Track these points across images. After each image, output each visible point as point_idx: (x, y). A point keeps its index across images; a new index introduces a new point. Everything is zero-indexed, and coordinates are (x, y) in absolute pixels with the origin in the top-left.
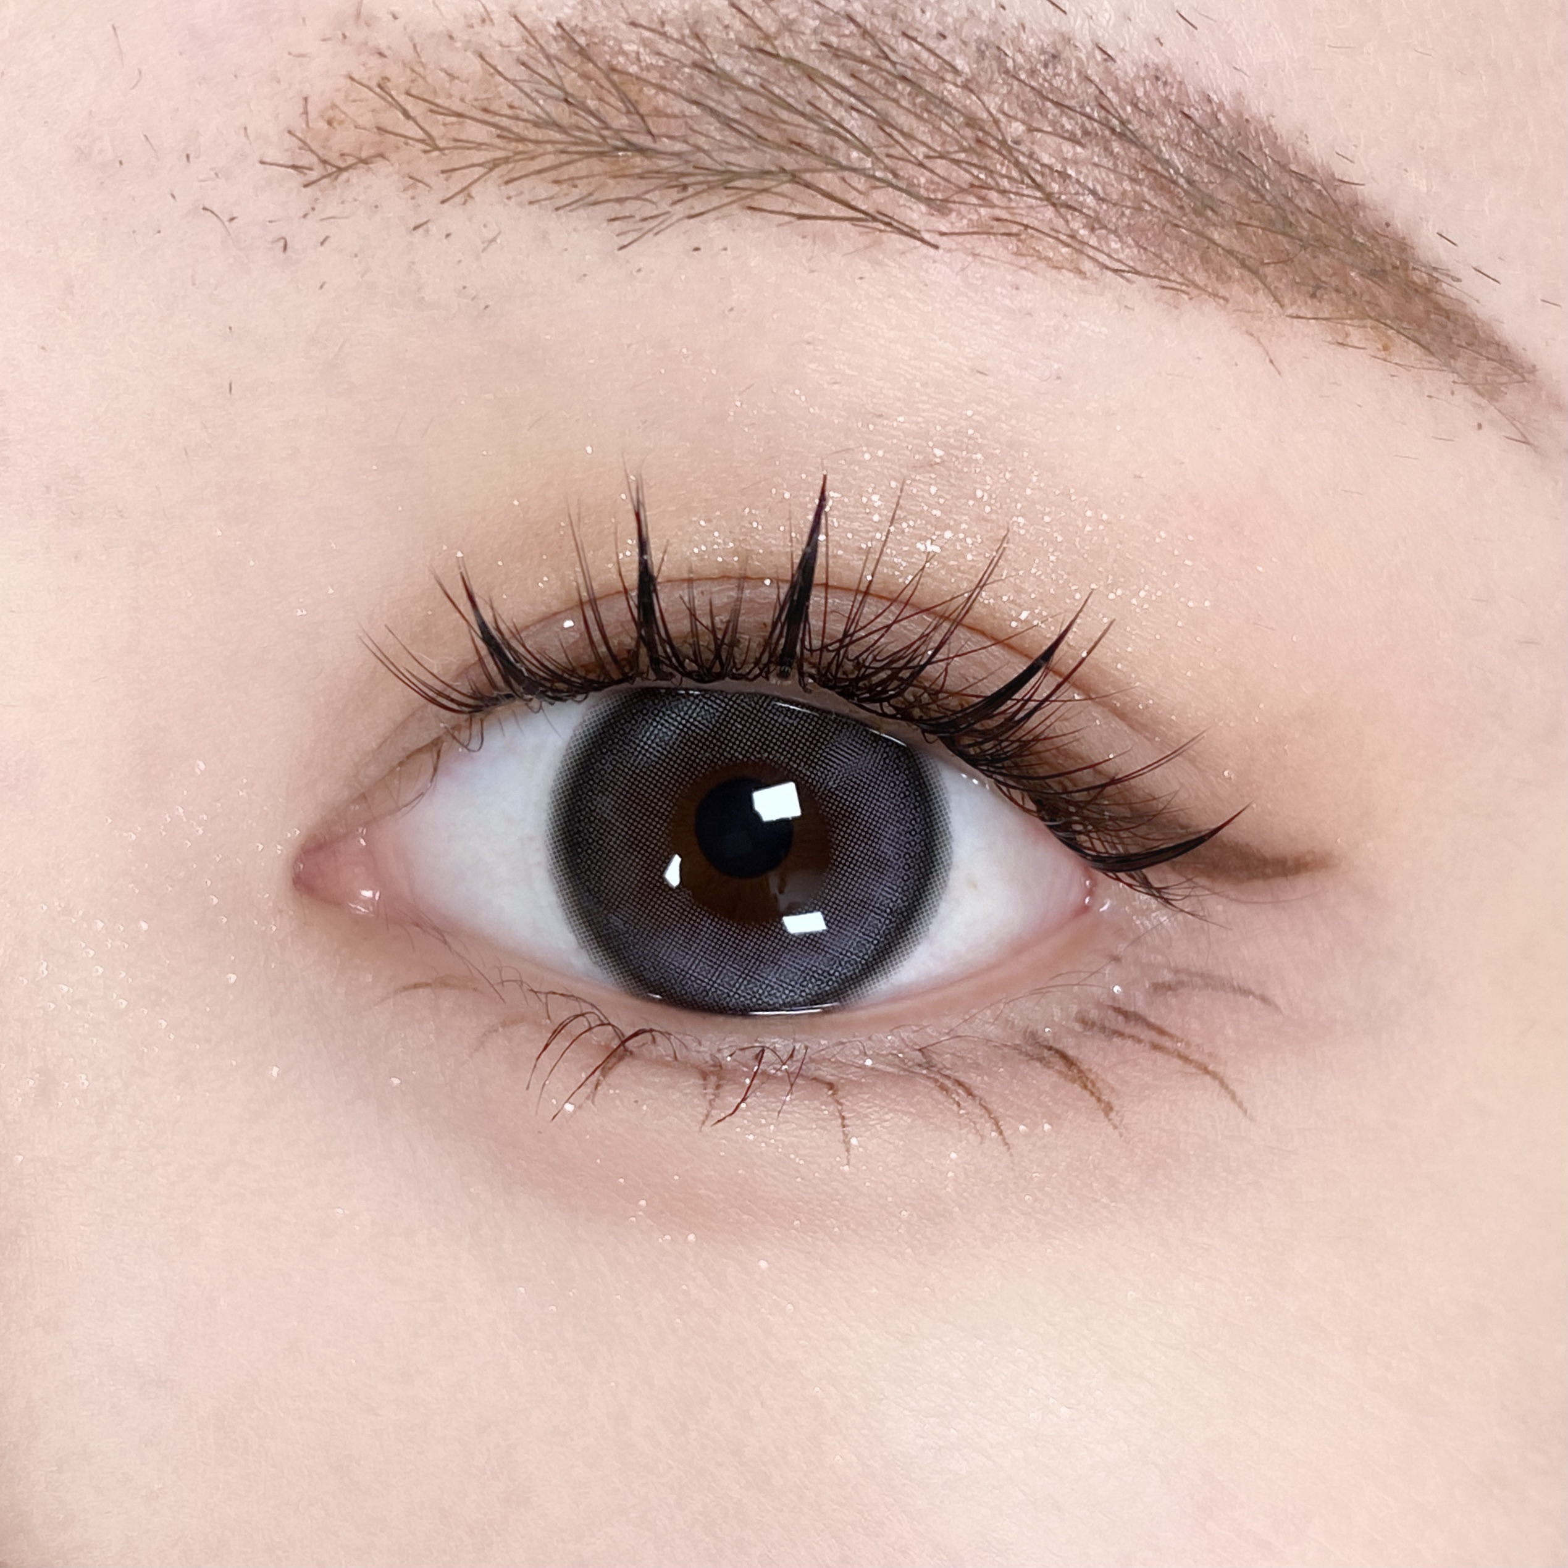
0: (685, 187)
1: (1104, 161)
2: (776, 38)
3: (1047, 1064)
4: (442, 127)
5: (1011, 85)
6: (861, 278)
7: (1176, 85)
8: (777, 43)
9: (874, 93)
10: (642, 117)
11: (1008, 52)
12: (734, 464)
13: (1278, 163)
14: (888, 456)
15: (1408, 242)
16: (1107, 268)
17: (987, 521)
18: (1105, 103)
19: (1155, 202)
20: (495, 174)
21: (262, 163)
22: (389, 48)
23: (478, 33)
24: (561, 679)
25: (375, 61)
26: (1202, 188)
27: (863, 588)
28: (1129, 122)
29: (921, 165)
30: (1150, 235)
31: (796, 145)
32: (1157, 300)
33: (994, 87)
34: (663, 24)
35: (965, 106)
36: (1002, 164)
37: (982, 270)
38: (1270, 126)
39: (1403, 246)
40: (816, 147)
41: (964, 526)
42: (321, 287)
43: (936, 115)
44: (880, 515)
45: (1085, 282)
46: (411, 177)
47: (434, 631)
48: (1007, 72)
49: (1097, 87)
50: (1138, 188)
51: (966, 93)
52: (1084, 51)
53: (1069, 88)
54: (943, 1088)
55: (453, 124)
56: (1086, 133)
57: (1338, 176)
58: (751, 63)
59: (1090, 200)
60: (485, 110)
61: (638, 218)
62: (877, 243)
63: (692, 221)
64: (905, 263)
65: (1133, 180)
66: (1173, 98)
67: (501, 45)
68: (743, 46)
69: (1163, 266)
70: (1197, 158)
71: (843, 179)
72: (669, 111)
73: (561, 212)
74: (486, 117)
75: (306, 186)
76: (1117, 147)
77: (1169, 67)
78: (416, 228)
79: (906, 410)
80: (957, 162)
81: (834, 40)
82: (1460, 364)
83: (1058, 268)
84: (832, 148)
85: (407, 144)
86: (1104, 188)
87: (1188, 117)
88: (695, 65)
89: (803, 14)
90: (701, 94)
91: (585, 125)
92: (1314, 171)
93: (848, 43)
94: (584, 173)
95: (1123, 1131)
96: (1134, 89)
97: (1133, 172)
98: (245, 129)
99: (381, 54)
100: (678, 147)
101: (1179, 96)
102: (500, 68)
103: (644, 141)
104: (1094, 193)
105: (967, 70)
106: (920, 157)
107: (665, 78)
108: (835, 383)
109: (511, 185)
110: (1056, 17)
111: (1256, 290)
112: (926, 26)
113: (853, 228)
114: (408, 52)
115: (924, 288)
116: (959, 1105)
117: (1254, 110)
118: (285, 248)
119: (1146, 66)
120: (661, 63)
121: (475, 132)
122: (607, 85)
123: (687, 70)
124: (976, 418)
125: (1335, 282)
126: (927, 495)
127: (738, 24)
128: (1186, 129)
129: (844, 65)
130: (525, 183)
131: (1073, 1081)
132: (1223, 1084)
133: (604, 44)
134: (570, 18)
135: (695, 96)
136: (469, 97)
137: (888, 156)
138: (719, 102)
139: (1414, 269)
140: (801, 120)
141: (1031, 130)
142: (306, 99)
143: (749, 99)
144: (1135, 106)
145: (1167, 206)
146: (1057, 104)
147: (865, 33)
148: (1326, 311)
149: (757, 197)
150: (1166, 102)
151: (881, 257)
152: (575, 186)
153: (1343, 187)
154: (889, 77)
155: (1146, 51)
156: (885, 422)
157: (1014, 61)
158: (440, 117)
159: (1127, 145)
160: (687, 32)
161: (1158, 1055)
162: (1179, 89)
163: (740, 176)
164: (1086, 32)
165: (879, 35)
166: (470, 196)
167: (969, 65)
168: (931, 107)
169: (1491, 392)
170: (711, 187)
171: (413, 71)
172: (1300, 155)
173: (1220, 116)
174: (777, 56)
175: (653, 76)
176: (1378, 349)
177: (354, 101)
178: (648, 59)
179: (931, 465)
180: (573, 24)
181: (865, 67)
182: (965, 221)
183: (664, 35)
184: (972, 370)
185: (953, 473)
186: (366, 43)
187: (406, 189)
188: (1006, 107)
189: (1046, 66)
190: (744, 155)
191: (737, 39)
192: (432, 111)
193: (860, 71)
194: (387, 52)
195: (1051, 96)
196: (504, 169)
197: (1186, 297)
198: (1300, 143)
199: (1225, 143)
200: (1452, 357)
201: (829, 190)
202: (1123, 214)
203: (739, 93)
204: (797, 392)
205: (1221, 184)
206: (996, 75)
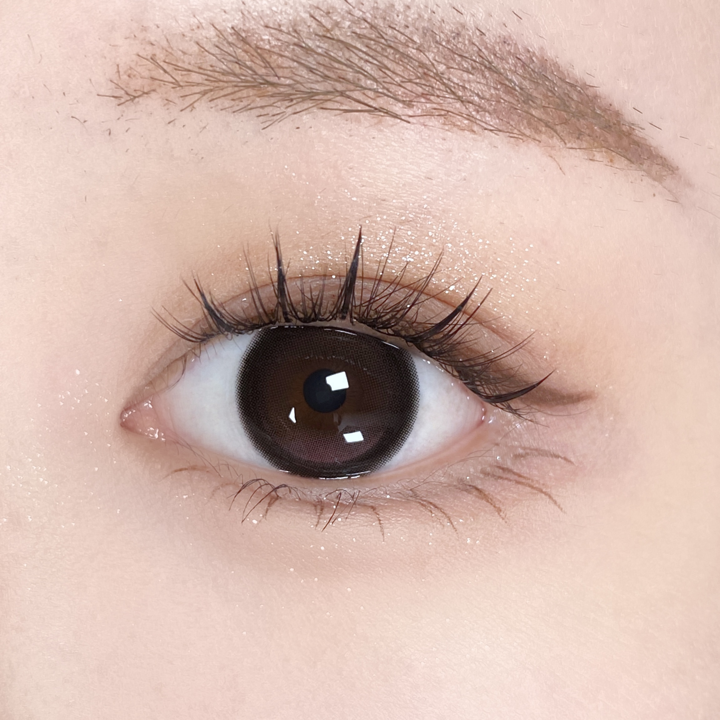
0: (292, 100)
1: (482, 81)
2: (332, 31)
3: (469, 492)
4: (180, 77)
5: (439, 48)
6: (373, 138)
7: (513, 45)
8: (332, 33)
9: (377, 53)
10: (272, 69)
11: (437, 33)
12: (318, 225)
13: (560, 78)
14: (388, 218)
15: (620, 112)
16: (486, 129)
17: (434, 246)
18: (481, 54)
19: (506, 99)
20: (205, 97)
21: (98, 95)
22: (156, 41)
23: (196, 33)
24: (242, 324)
25: (149, 48)
26: (527, 91)
27: (378, 278)
28: (493, 63)
29: (400, 86)
30: (504, 113)
31: (341, 79)
32: (508, 143)
33: (431, 49)
34: (280, 26)
35: (418, 58)
36: (436, 84)
37: (428, 132)
38: (557, 63)
39: (618, 114)
40: (351, 79)
41: (423, 249)
42: (127, 151)
43: (405, 63)
44: (386, 245)
45: (475, 136)
46: (167, 100)
47: (183, 306)
48: (437, 42)
49: (478, 47)
50: (497, 92)
51: (418, 51)
52: (471, 31)
53: (464, 47)
54: (422, 505)
55: (185, 75)
56: (473, 68)
57: (588, 84)
58: (320, 42)
59: (476, 98)
60: (200, 68)
61: (270, 115)
62: (380, 122)
63: (295, 115)
64: (393, 131)
65: (495, 89)
66: (512, 51)
67: (207, 38)
68: (316, 35)
69: (510, 127)
70: (524, 78)
71: (364, 94)
72: (284, 66)
73: (235, 113)
74: (201, 71)
75: (119, 105)
76: (487, 74)
77: (510, 37)
78: (169, 123)
79: (396, 197)
80: (416, 84)
81: (358, 31)
82: (645, 167)
83: (463, 130)
84: (359, 80)
85: (164, 85)
86: (482, 93)
87: (519, 59)
88: (295, 44)
89: (344, 19)
90: (298, 57)
91: (245, 73)
92: (577, 82)
93: (365, 31)
94: (245, 95)
95: (507, 520)
96: (494, 47)
97: (495, 85)
98: (90, 80)
99: (152, 44)
100: (288, 82)
101: (515, 50)
102: (206, 49)
103: (274, 80)
104: (478, 95)
105: (418, 41)
106: (399, 82)
107: (282, 51)
108: (363, 186)
109: (212, 102)
110: (458, 17)
111: (553, 137)
112: (399, 22)
113: (369, 115)
114: (164, 43)
115: (402, 141)
116: (431, 512)
117: (549, 55)
118: (110, 134)
119: (500, 37)
120: (280, 44)
121: (195, 78)
122: (255, 54)
123: (291, 47)
124: (428, 199)
125: (587, 132)
126: (406, 236)
127: (314, 24)
128: (519, 65)
129: (363, 41)
130: (219, 101)
131: (482, 499)
132: (550, 497)
133: (254, 36)
134: (238, 25)
135: (295, 58)
136: (193, 62)
137: (384, 82)
138: (306, 60)
139: (623, 124)
140: (344, 67)
141: (449, 68)
142: (118, 66)
143: (320, 59)
144: (495, 55)
145: (512, 100)
146: (461, 56)
147: (372, 27)
148: (585, 145)
149: (326, 103)
150: (509, 53)
151: (382, 128)
152: (242, 101)
153: (590, 88)
154: (383, 46)
155: (499, 30)
156: (387, 203)
157: (440, 37)
158: (180, 72)
159: (492, 73)
160: (291, 29)
161: (520, 486)
162: (515, 46)
163: (317, 94)
164: (472, 22)
165: (378, 27)
166: (194, 107)
167: (420, 40)
168: (403, 59)
169: (659, 179)
170: (304, 100)
171: (167, 51)
172: (571, 76)
173: (534, 58)
174: (333, 39)
175: (276, 50)
176: (608, 162)
177: (140, 66)
178: (274, 43)
179: (408, 222)
180: (239, 27)
181: (372, 42)
182: (420, 111)
183: (281, 31)
184: (425, 177)
185: (419, 225)
186: (145, 39)
187: (165, 105)
188: (437, 58)
189: (454, 39)
190: (319, 84)
191: (314, 31)
192: (176, 69)
193: (370, 44)
194: (155, 43)
195: (457, 52)
196: (208, 95)
197: (521, 141)
198: (570, 69)
199: (536, 70)
200: (641, 164)
201: (358, 98)
202: (491, 105)
203: (316, 56)
204: (346, 191)
205: (535, 89)
206: (432, 43)
